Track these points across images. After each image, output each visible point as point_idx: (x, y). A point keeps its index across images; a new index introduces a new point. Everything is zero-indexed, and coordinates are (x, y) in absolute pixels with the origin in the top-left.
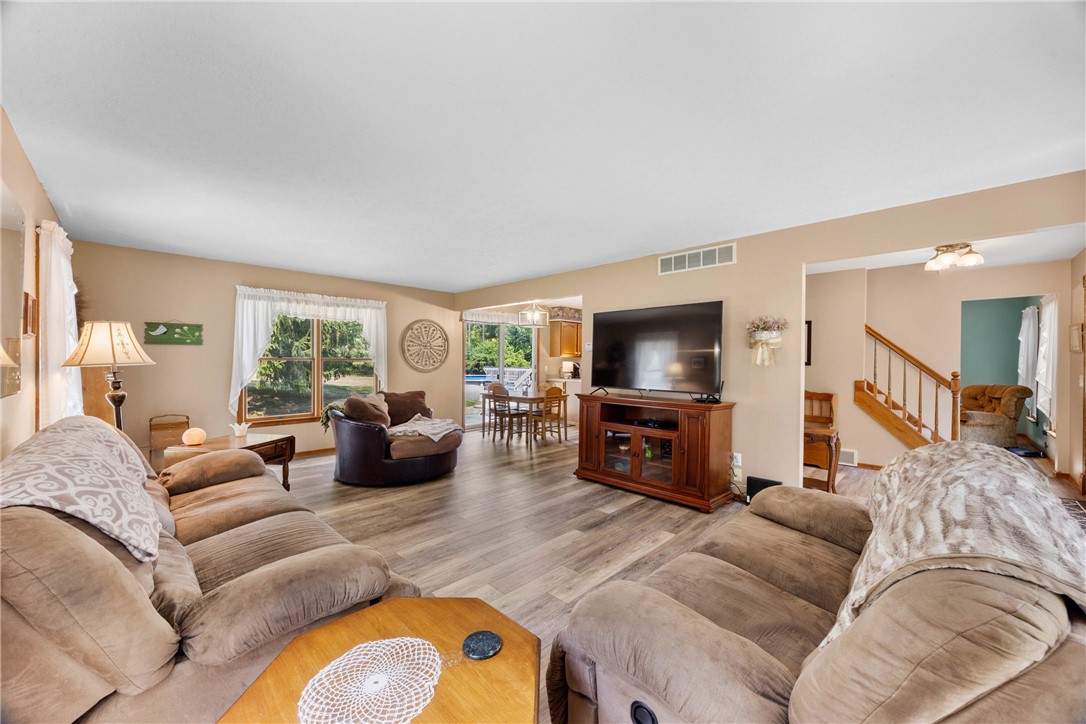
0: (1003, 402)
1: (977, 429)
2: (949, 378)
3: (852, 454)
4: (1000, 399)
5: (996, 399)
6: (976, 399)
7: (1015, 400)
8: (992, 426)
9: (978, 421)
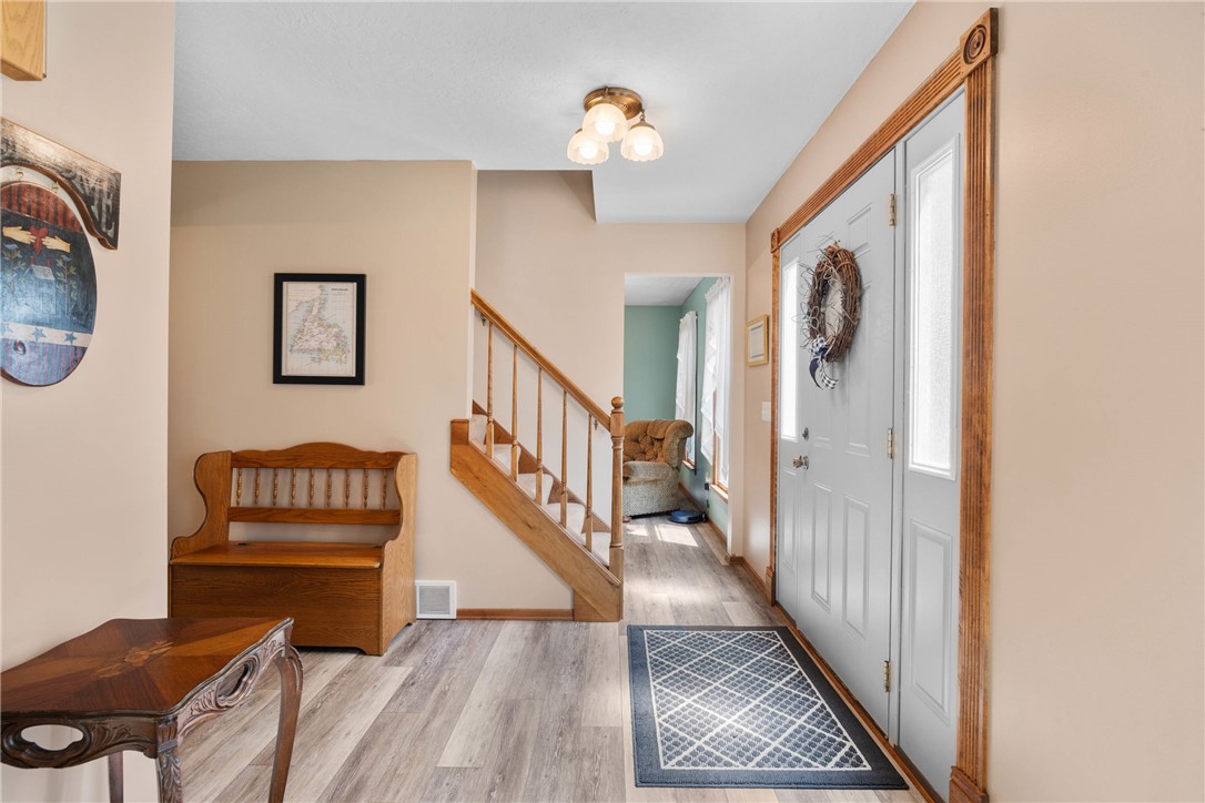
0: (665, 444)
1: (640, 488)
2: (608, 410)
3: (446, 591)
4: (661, 440)
5: (658, 440)
6: (637, 441)
7: (678, 441)
8: (655, 481)
9: (641, 476)
